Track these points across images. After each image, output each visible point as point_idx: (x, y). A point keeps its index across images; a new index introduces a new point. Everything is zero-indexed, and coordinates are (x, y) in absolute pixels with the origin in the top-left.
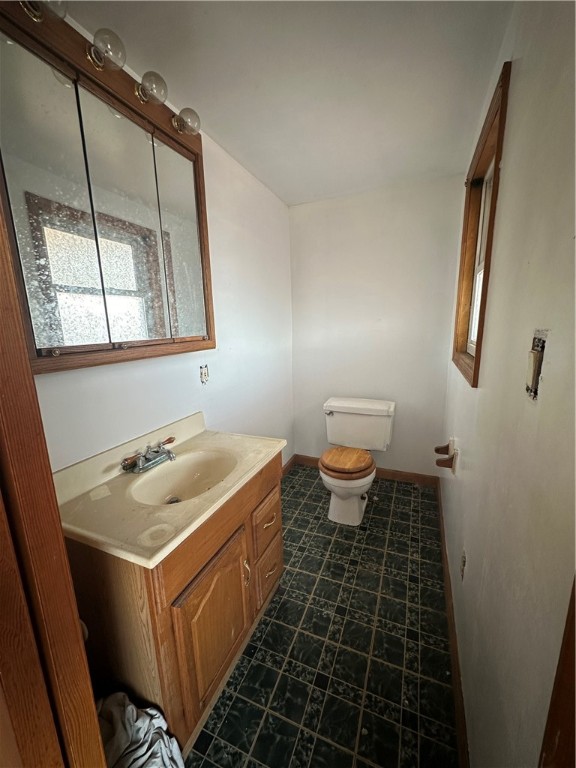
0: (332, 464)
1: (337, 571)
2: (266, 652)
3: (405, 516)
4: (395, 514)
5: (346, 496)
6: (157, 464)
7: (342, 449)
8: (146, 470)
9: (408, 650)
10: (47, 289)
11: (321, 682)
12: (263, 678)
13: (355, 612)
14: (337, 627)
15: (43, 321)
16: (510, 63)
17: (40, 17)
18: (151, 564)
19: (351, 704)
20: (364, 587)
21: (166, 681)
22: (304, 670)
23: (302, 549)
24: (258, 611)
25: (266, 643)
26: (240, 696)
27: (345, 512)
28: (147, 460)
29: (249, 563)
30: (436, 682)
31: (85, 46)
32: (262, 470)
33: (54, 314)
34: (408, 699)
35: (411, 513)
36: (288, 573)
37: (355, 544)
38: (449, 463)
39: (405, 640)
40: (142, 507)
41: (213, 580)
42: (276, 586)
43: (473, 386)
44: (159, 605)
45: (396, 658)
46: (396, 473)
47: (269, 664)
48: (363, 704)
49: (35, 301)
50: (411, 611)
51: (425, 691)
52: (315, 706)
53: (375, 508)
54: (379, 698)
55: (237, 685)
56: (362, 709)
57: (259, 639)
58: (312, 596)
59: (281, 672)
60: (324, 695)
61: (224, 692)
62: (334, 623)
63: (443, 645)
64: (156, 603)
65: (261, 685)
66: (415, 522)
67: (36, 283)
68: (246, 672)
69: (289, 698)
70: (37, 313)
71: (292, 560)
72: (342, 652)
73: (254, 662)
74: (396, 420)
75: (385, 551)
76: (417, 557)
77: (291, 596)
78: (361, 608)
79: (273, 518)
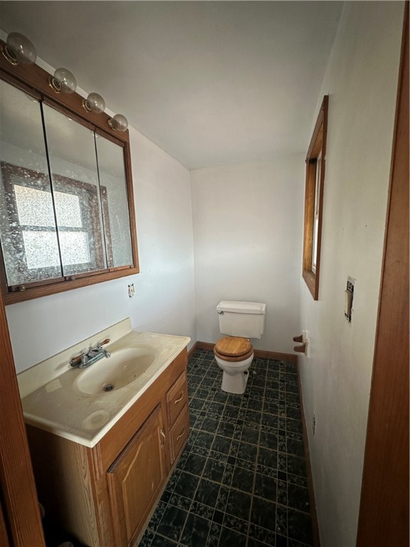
0: (223, 351)
1: (228, 429)
2: (177, 496)
3: (275, 386)
4: (268, 383)
5: (233, 373)
6: (96, 360)
7: (231, 338)
8: (88, 365)
9: (280, 487)
10: (17, 243)
11: (218, 517)
12: (175, 518)
13: (241, 461)
14: (229, 473)
15: (13, 266)
16: (328, 96)
17: (17, 62)
18: (92, 444)
19: (240, 533)
20: (247, 441)
21: (102, 531)
22: (205, 509)
23: (203, 414)
24: (171, 465)
25: (177, 490)
26: (158, 534)
27: (233, 384)
28: (89, 358)
29: (164, 431)
30: (299, 511)
31: (48, 78)
32: (173, 362)
33: (21, 261)
34: (280, 526)
35: (279, 382)
36: (193, 433)
37: (241, 408)
38: (303, 349)
39: (276, 480)
40: (85, 396)
41: (137, 447)
42: (185, 444)
43: (315, 300)
44: (98, 474)
45: (270, 494)
46: (268, 353)
47: (180, 506)
48: (248, 533)
49: (8, 253)
50: (281, 457)
51: (292, 519)
52: (214, 538)
53: (255, 380)
54: (260, 527)
55: (156, 525)
56: (247, 536)
57: (173, 486)
58: (211, 450)
59: (189, 512)
60: (220, 527)
61: (147, 531)
62: (227, 470)
63: (303, 482)
64: (96, 472)
65: (174, 524)
66: (282, 389)
67: (9, 240)
68: (163, 514)
69: (194, 532)
70: (9, 261)
71: (196, 423)
72: (233, 493)
73: (169, 505)
74: (267, 316)
75: (262, 412)
76: (284, 416)
77: (195, 452)
78: (246, 458)
79: (181, 395)
